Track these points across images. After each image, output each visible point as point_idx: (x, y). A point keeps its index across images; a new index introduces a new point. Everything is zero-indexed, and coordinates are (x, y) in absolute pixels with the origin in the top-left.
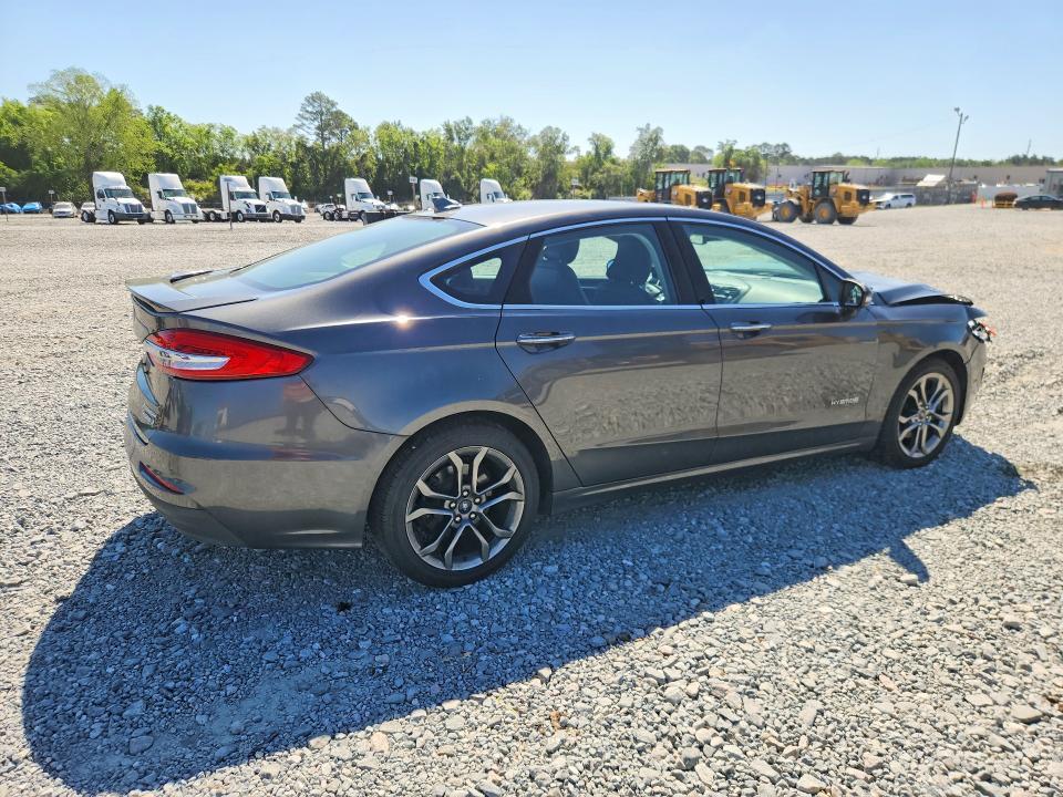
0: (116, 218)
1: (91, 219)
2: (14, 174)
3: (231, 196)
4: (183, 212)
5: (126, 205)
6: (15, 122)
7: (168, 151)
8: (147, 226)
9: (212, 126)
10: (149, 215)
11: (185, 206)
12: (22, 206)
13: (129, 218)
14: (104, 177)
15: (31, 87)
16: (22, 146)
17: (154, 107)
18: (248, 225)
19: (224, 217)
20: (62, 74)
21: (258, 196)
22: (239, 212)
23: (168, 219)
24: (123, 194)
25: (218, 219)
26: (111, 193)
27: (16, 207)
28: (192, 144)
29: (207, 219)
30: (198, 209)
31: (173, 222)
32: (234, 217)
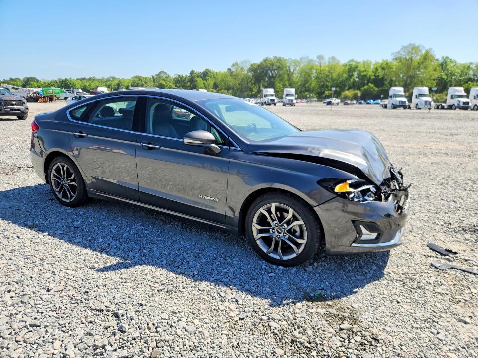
0: (395, 107)
1: (386, 107)
2: (376, 89)
3: (452, 97)
4: (424, 104)
5: (399, 102)
6: (383, 68)
7: (445, 77)
8: (407, 111)
9: (471, 63)
10: (409, 106)
11: (426, 102)
12: (374, 101)
13: (400, 107)
14: (395, 90)
15: (393, 54)
16: (383, 78)
17: (445, 57)
18: (457, 111)
19: (446, 107)
20: (406, 47)
21: (467, 97)
22: (454, 105)
23: (417, 107)
24: (401, 96)
25: (443, 108)
26: (396, 96)
27: (372, 101)
28: (458, 73)
29: (438, 108)
30: (432, 103)
31: (420, 109)
32: (450, 107)
